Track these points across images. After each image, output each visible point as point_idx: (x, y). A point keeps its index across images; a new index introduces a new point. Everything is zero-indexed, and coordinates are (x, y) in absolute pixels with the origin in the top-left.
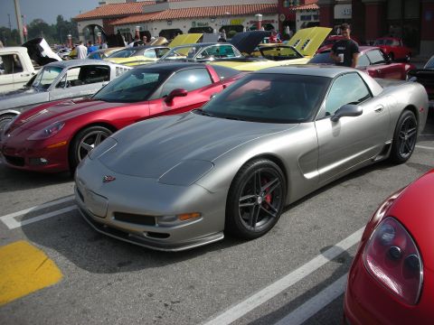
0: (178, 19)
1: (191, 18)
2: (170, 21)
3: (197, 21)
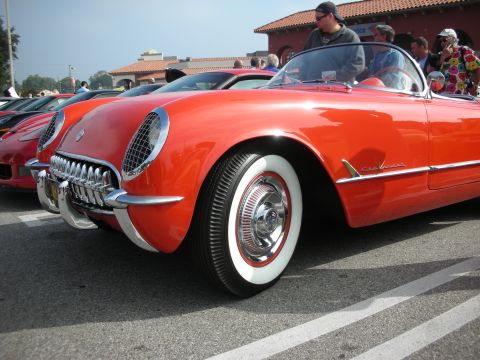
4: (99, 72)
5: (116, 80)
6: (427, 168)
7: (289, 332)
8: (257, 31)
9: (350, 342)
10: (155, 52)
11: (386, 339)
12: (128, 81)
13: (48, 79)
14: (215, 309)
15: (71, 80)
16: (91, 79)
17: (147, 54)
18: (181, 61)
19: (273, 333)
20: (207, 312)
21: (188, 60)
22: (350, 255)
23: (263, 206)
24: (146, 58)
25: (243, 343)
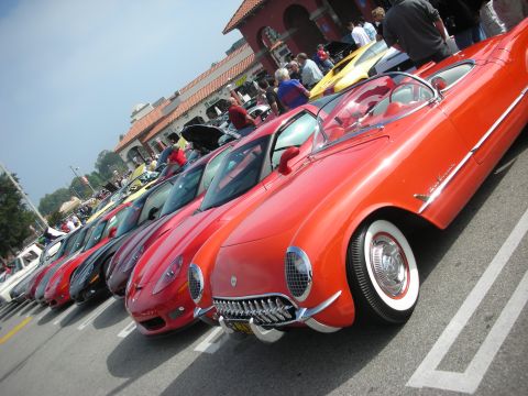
0: (192, 109)
1: (201, 102)
2: (185, 114)
3: (208, 101)
4: (100, 155)
5: (124, 155)
6: (470, 154)
7: (449, 328)
8: (226, 32)
9: (487, 313)
10: (141, 106)
11: (508, 299)
12: (135, 149)
13: (58, 191)
14: (394, 339)
15: (80, 179)
16: (97, 166)
17: (135, 113)
18: (172, 99)
19: (440, 333)
20: (391, 344)
21: (177, 94)
22: (453, 243)
23: (385, 257)
24: (138, 117)
25: (428, 352)
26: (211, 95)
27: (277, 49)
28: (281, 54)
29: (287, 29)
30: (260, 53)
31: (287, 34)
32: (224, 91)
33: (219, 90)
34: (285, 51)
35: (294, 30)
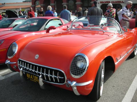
18: (3, 4)
21: (5, 4)
26: (14, 9)
27: (37, 7)
28: (37, 9)
29: (43, 4)
30: (33, 5)
31: (42, 5)
32: (18, 10)
33: (17, 9)
34: (39, 9)
35: (44, 5)
